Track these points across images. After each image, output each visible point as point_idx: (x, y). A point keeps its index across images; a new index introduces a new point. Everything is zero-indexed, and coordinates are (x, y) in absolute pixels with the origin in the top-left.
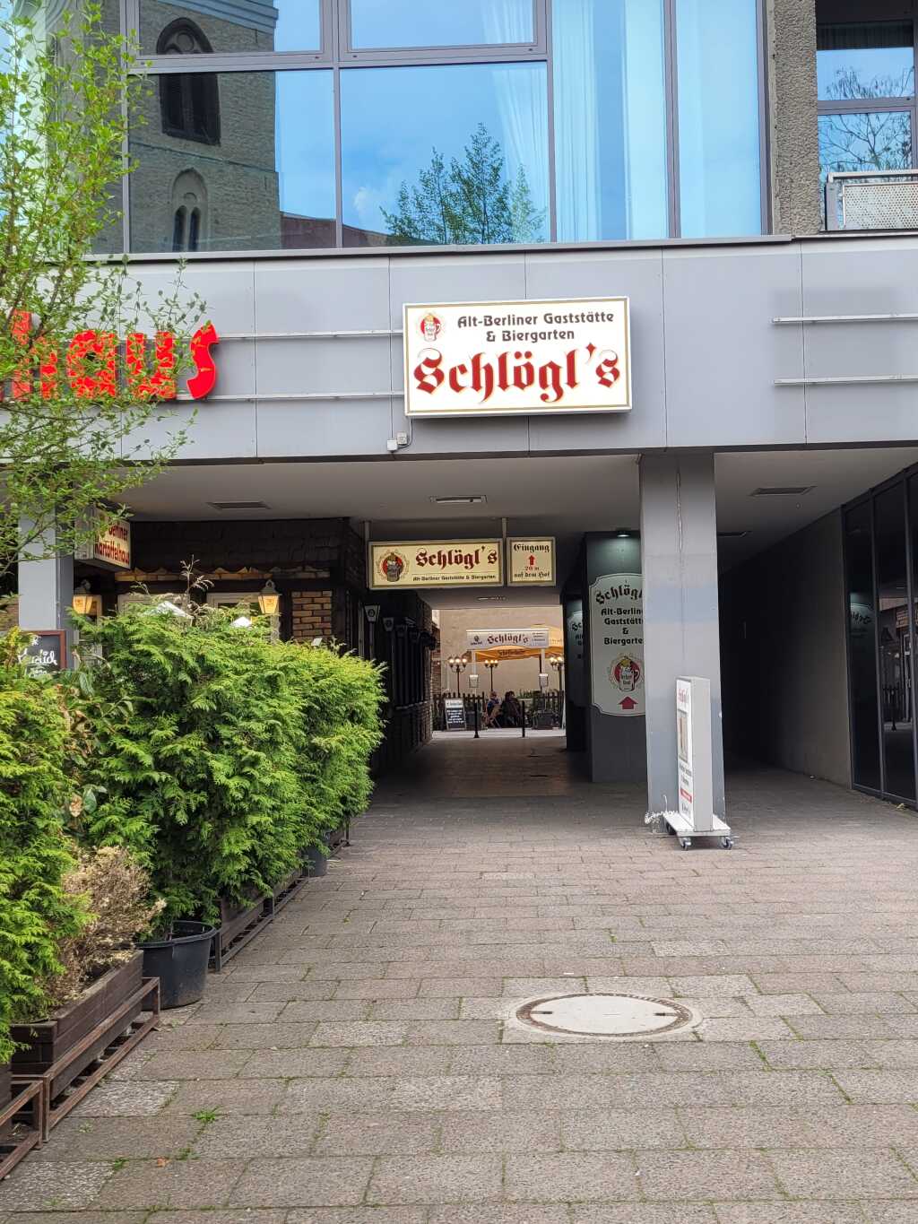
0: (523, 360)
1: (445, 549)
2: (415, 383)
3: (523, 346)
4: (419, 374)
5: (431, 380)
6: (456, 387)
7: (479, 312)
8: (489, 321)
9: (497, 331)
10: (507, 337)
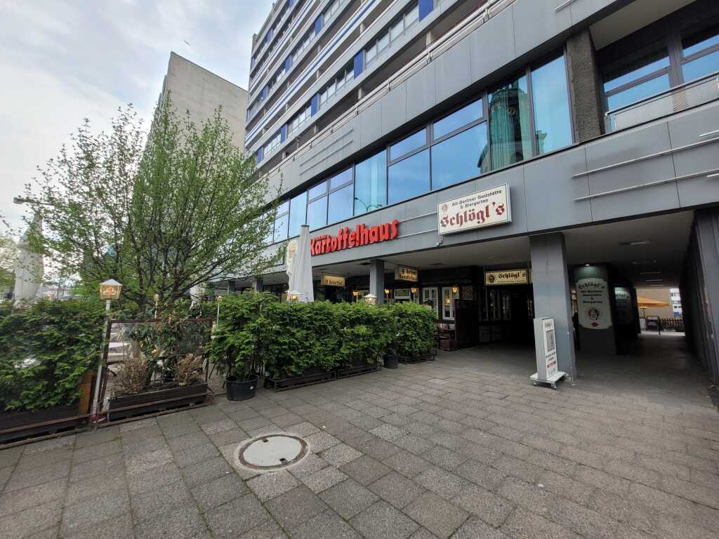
0: (472, 212)
1: (508, 273)
2: (441, 225)
3: (471, 208)
4: (442, 222)
5: (445, 223)
6: (452, 224)
7: (458, 201)
8: (461, 202)
9: (463, 205)
10: (467, 206)
